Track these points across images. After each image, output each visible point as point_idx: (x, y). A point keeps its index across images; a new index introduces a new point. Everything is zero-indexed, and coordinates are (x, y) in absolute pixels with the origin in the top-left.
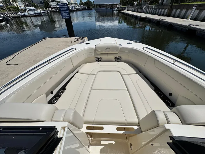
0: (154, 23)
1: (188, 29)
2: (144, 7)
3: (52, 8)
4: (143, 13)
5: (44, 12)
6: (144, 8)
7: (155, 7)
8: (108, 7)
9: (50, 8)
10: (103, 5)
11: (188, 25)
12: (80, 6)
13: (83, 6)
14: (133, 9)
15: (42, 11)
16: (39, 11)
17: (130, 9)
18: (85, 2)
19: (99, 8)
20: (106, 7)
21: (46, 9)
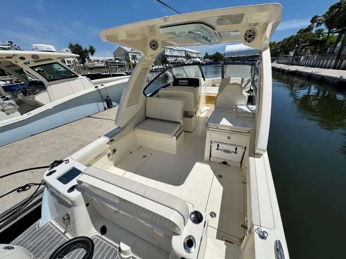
0: (305, 77)
1: (338, 81)
2: (302, 58)
3: (169, 64)
4: (299, 65)
5: (161, 68)
6: (301, 60)
7: (317, 57)
8: (245, 59)
9: (167, 63)
10: (237, 57)
11: (339, 77)
12: (203, 60)
13: (208, 60)
14: (286, 61)
15: (160, 67)
16: (157, 67)
17: (281, 61)
18: (212, 55)
19: (231, 61)
20: (242, 60)
21: (163, 64)
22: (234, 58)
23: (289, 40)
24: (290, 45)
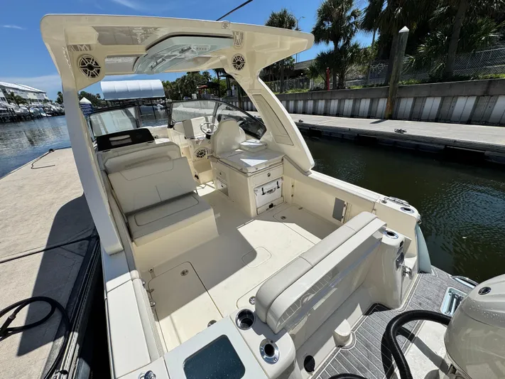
22: (122, 101)
23: (183, 79)
24: (185, 86)
